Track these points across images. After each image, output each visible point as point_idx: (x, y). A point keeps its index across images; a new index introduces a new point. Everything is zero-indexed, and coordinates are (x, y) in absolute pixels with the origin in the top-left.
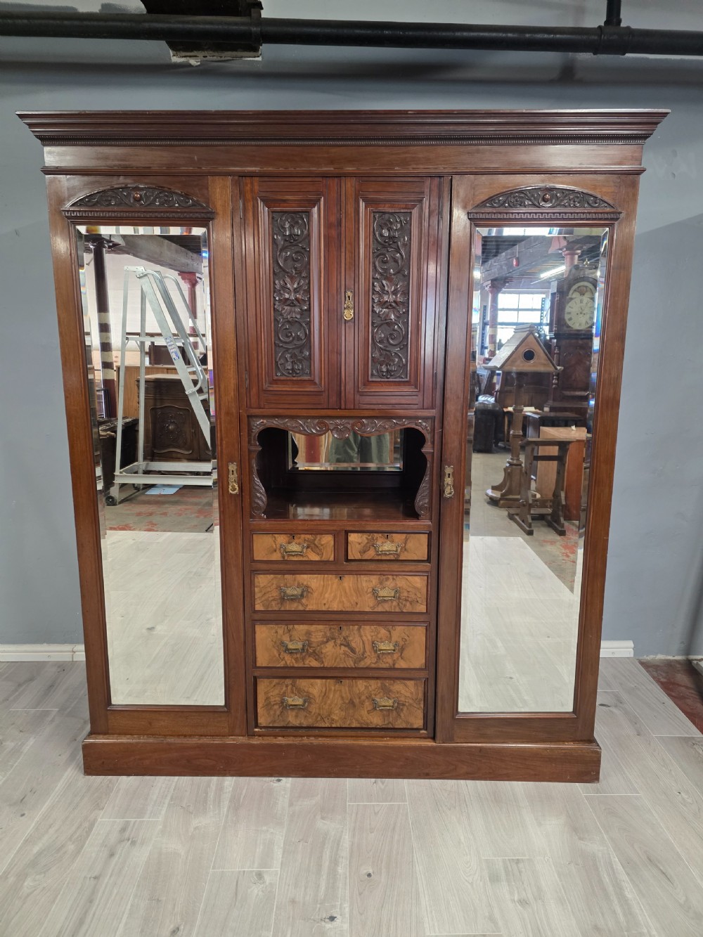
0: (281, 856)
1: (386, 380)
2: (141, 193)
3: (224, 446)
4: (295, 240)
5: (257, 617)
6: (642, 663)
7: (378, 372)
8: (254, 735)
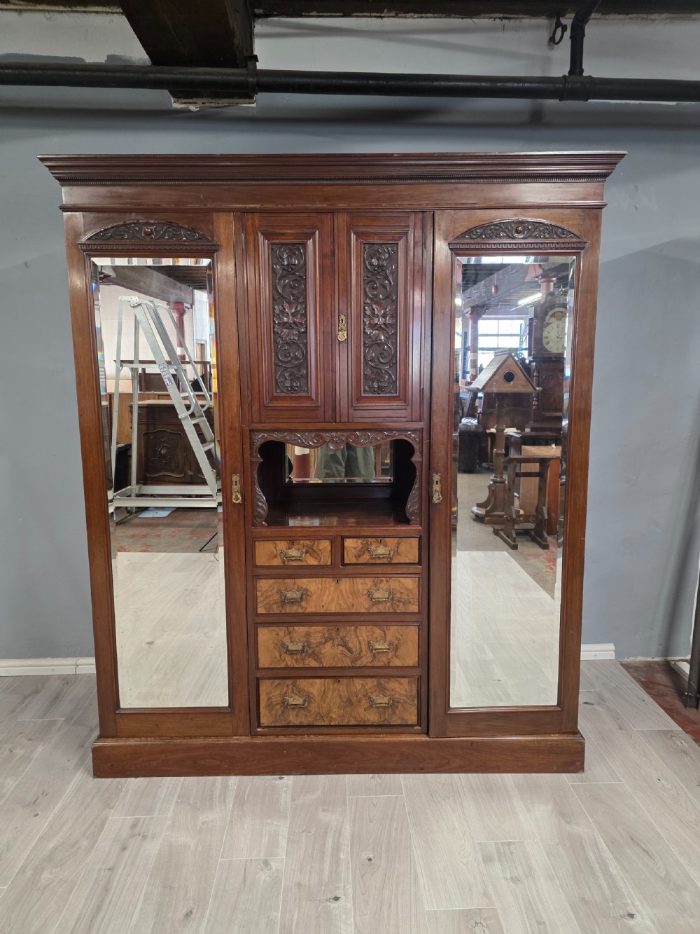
0: (285, 845)
1: (378, 395)
2: (152, 228)
3: (228, 459)
4: (292, 269)
5: (259, 620)
6: (623, 665)
7: (369, 388)
8: (256, 735)
